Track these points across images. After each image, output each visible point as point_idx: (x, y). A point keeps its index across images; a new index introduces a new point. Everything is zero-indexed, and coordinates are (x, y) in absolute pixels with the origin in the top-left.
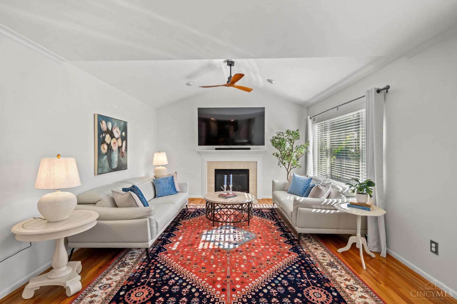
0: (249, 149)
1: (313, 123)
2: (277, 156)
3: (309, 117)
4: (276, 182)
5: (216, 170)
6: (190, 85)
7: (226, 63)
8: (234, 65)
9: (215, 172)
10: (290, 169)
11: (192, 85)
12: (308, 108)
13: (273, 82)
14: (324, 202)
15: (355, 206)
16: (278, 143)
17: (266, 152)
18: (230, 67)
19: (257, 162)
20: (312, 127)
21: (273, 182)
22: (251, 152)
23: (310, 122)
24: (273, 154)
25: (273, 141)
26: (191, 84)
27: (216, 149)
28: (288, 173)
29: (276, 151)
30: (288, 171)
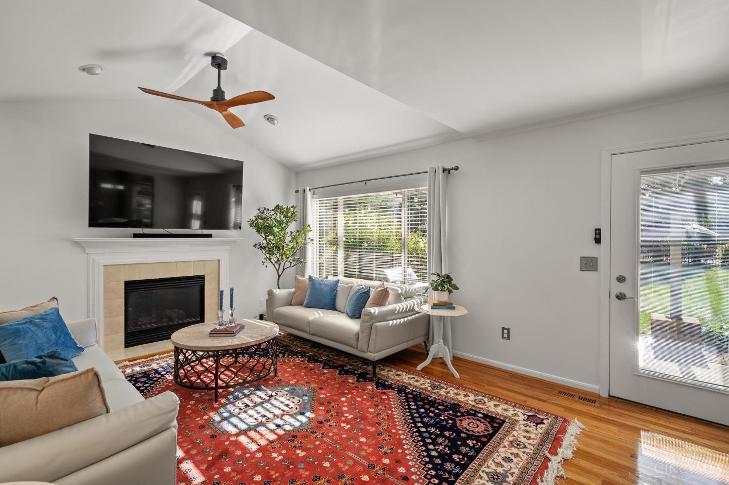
0: (210, 236)
1: (313, 198)
2: (262, 247)
3: (308, 188)
4: (277, 293)
5: (128, 284)
6: (92, 74)
7: (209, 59)
8: (226, 69)
9: (125, 287)
10: (284, 270)
11: (98, 74)
12: (297, 174)
13: (276, 122)
14: (397, 310)
15: (440, 307)
16: (262, 226)
17: (235, 242)
18: (217, 70)
19: (219, 260)
20: (312, 204)
21: (271, 293)
22: (215, 241)
23: (309, 195)
24: (255, 246)
25: (252, 224)
26: (97, 72)
27: (136, 236)
28: (279, 276)
29: (260, 239)
30: (280, 272)
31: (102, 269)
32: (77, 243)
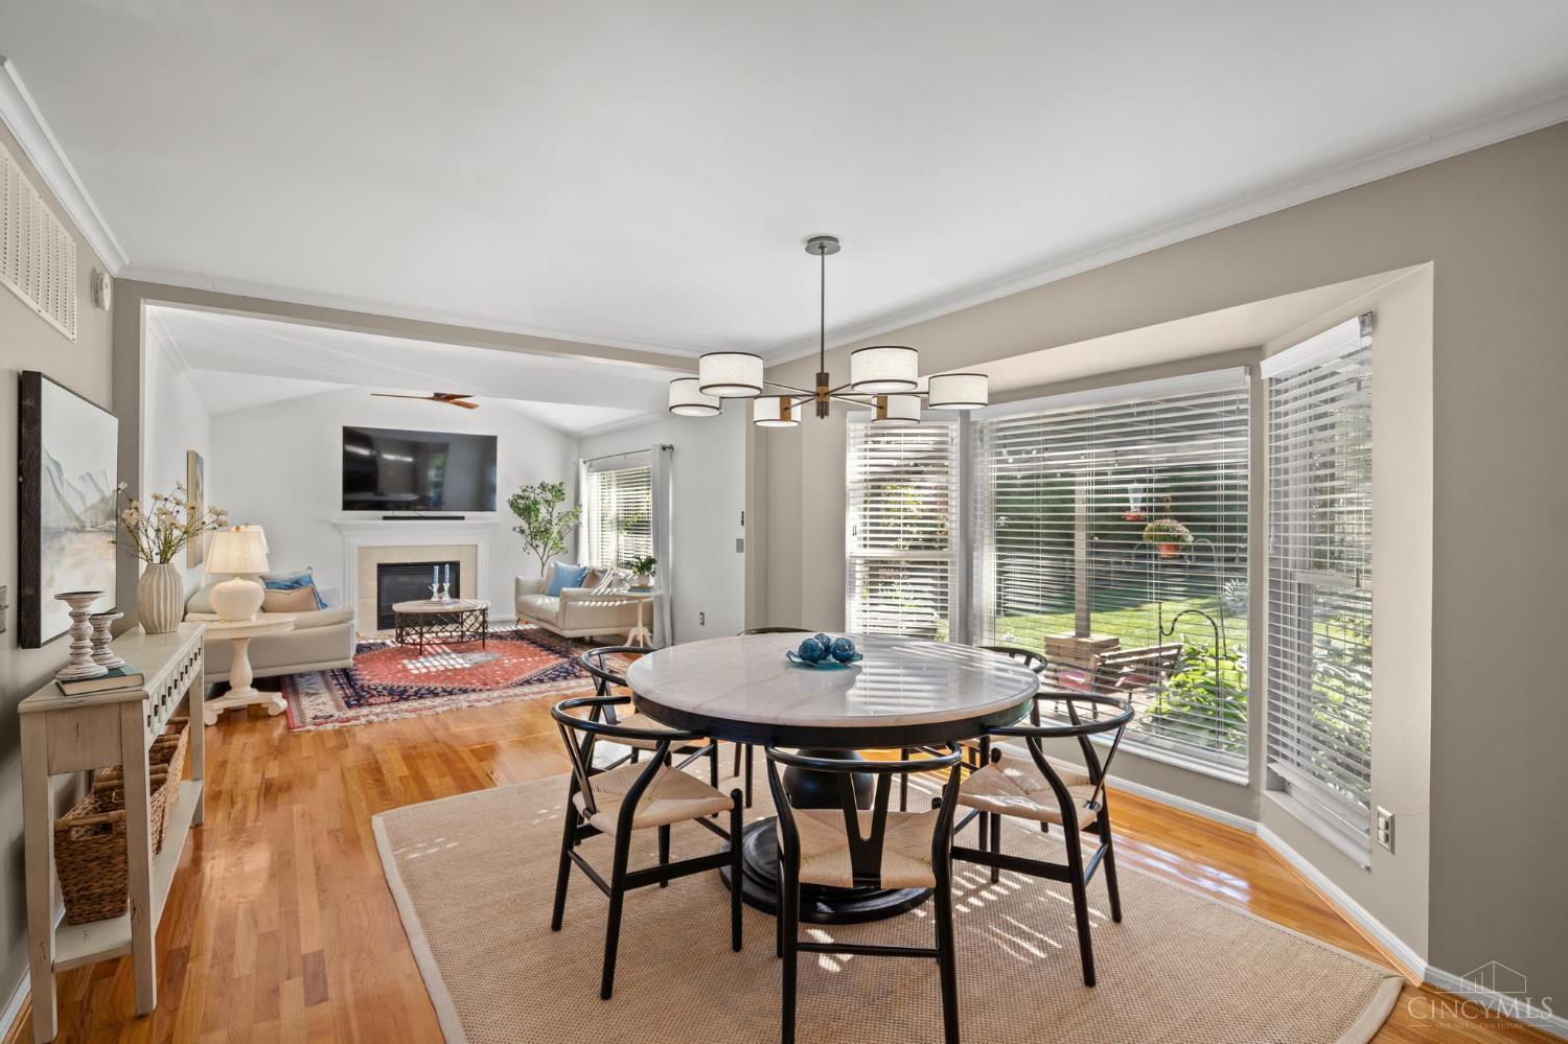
0: (462, 518)
1: (589, 473)
2: (522, 532)
3: (581, 460)
4: (522, 580)
5: (380, 566)
9: (378, 570)
10: (549, 556)
12: (580, 441)
16: (524, 508)
19: (476, 546)
20: (587, 480)
21: (517, 580)
23: (583, 469)
24: (514, 529)
25: (513, 504)
27: (385, 518)
28: (544, 565)
29: (521, 522)
30: (544, 559)
31: (356, 551)
32: (335, 526)
